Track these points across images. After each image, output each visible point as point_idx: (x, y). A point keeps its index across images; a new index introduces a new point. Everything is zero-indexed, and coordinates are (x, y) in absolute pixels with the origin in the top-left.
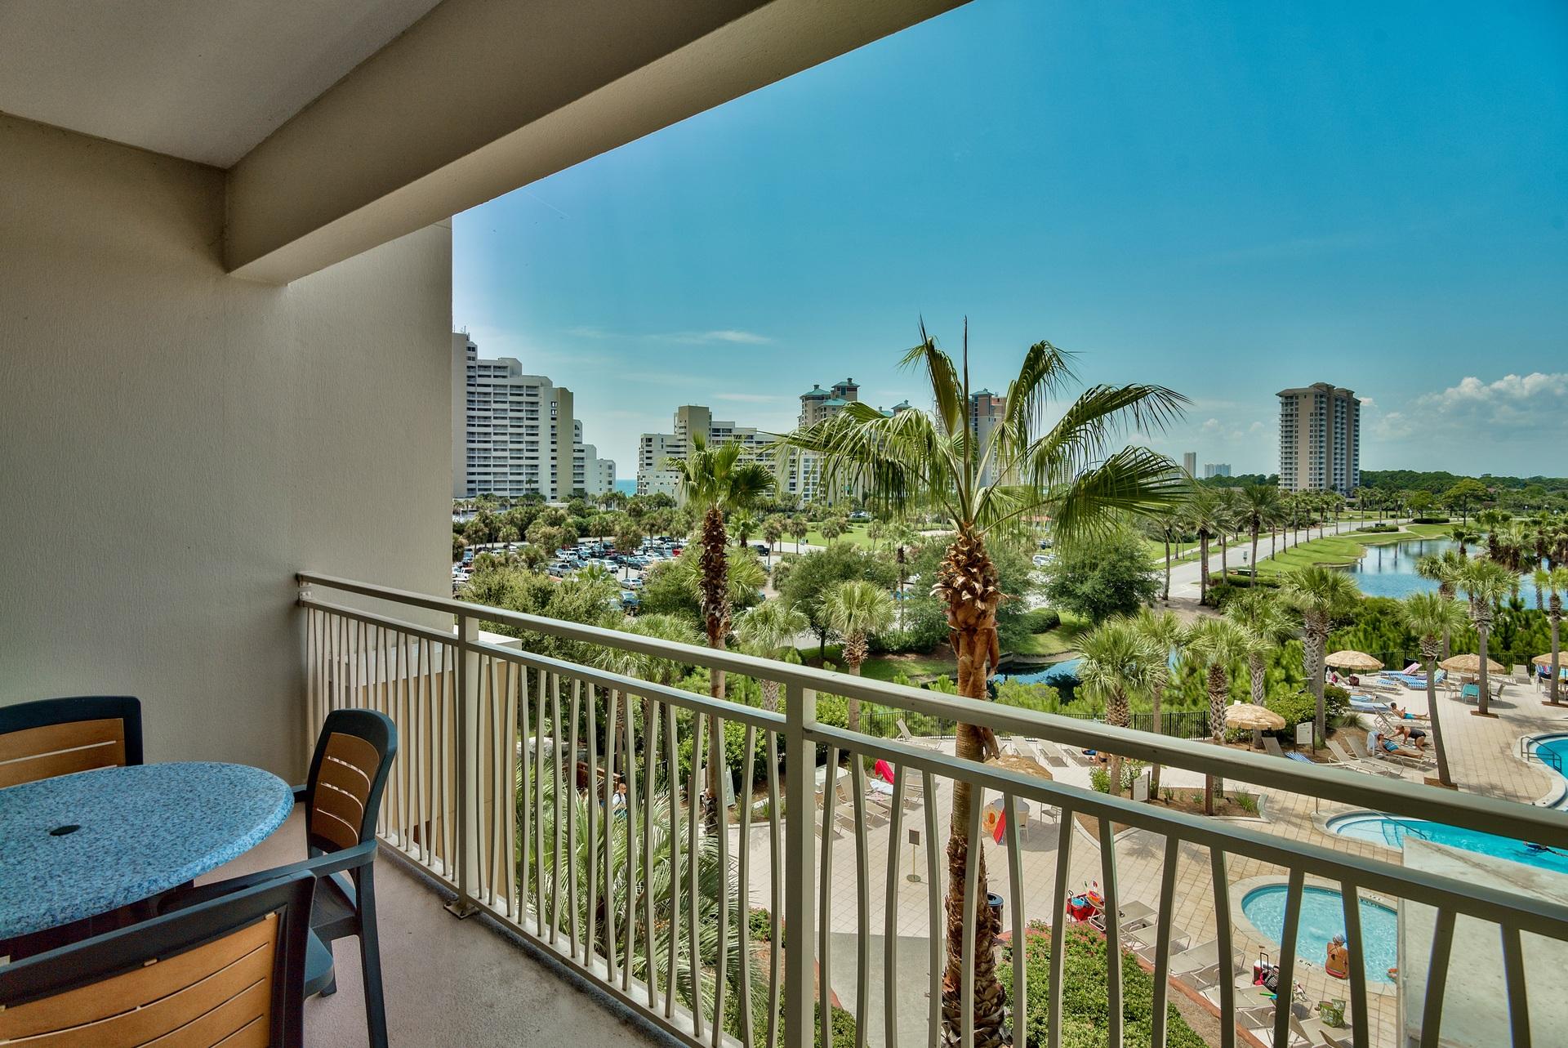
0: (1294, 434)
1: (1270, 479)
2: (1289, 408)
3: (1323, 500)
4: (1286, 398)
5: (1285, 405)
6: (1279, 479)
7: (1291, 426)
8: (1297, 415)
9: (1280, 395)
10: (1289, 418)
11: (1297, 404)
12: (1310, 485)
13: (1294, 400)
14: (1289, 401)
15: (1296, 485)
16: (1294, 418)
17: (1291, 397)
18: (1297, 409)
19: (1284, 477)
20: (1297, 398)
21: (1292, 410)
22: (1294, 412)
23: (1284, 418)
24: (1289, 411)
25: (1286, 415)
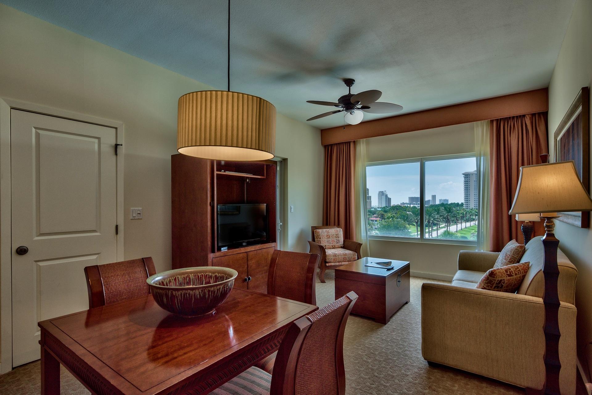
0: (469, 188)
1: (461, 204)
2: (467, 179)
3: (475, 211)
4: (466, 175)
5: (465, 178)
6: (464, 204)
7: (468, 185)
8: (469, 181)
9: (463, 174)
10: (467, 182)
11: (469, 177)
12: (475, 206)
13: (468, 176)
14: (467, 176)
15: (469, 206)
16: (468, 182)
17: (467, 175)
18: (469, 179)
19: (465, 203)
20: (469, 175)
21: (468, 179)
22: (468, 180)
23: (465, 182)
24: (467, 180)
25: (466, 181)
